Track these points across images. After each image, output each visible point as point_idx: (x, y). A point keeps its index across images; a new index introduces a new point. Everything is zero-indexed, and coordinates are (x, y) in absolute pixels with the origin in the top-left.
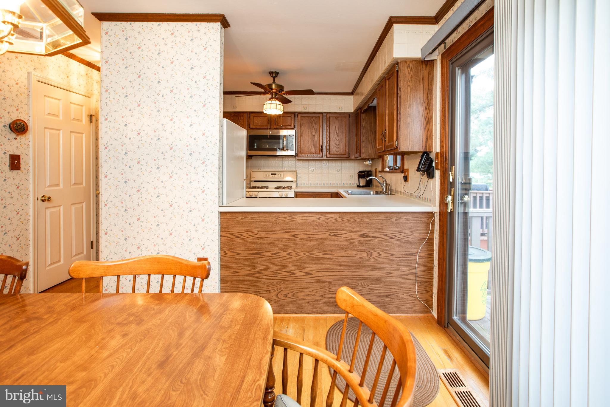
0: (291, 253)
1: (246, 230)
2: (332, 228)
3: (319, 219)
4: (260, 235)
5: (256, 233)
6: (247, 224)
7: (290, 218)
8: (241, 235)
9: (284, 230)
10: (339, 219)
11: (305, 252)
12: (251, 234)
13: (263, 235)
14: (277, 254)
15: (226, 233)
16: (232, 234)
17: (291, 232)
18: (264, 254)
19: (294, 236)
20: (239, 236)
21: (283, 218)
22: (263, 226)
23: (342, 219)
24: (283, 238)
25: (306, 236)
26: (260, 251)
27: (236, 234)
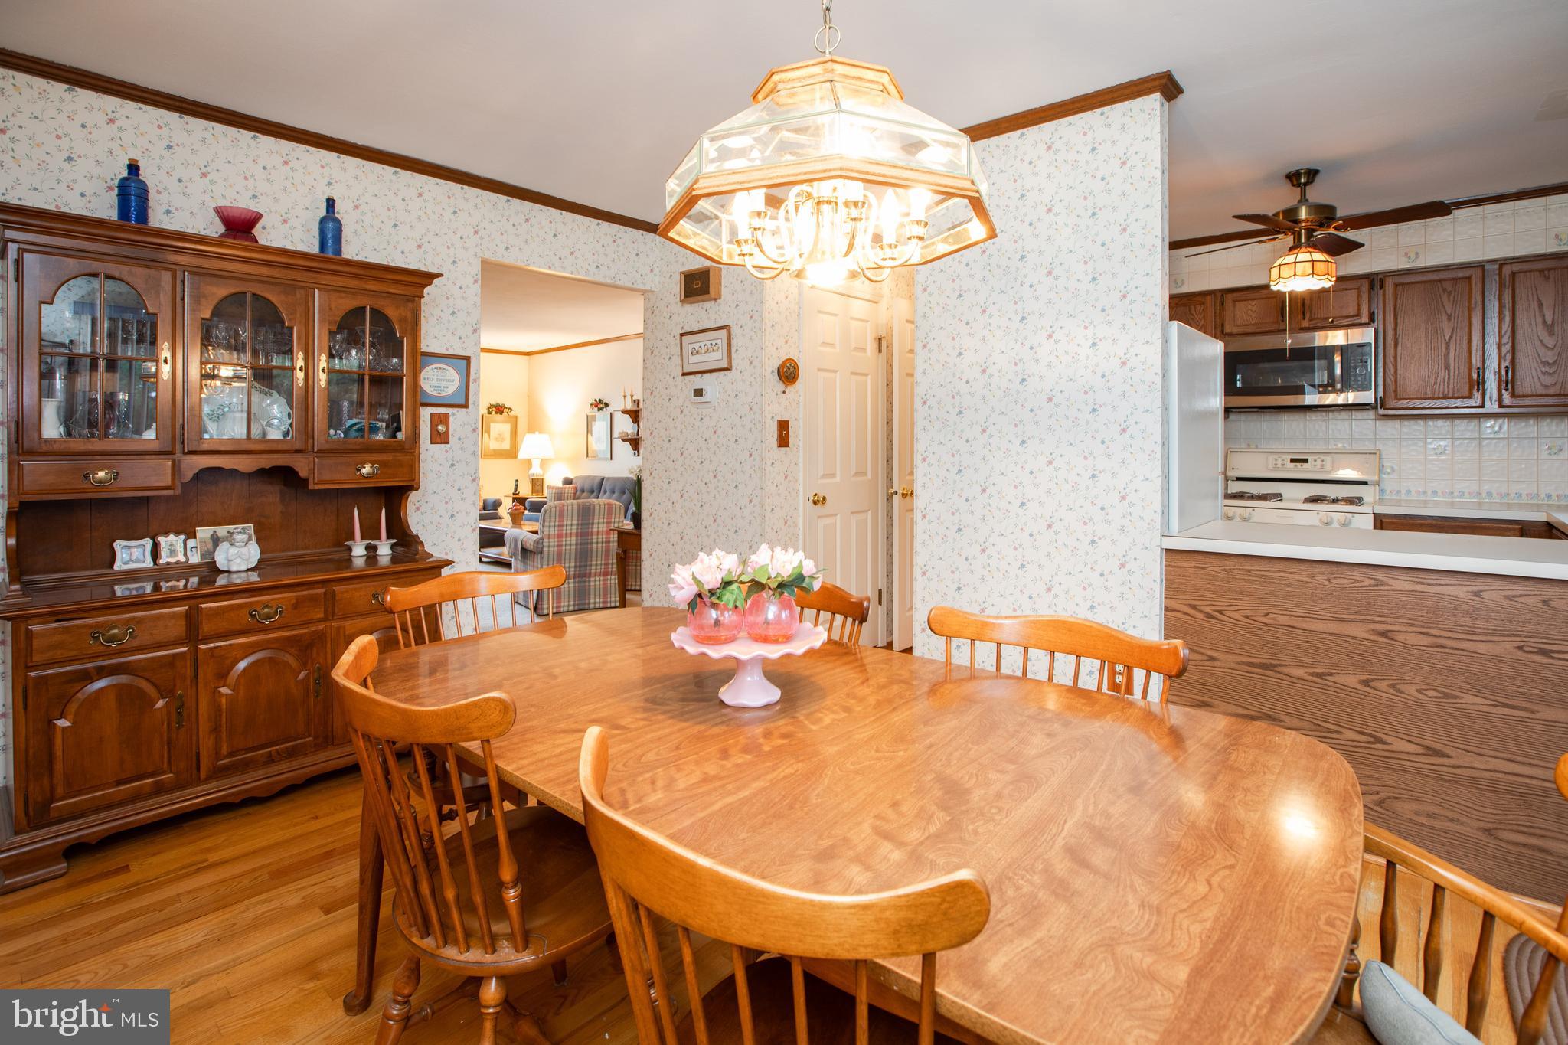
0: (1372, 680)
1: (1234, 602)
2: (1531, 628)
3: (1477, 593)
4: (1274, 619)
5: (1261, 612)
6: (1235, 585)
7: (1372, 582)
8: (1220, 612)
9: (1350, 613)
11: (1424, 687)
12: (1249, 613)
13: (1282, 619)
14: (1327, 678)
15: (1180, 601)
16: (1194, 607)
17: (1374, 622)
18: (1285, 670)
19: (1384, 634)
20: (1215, 614)
21: (1346, 581)
22: (1285, 596)
24: (1348, 636)
25: (1426, 641)
26: (1273, 662)
27: (1207, 609)
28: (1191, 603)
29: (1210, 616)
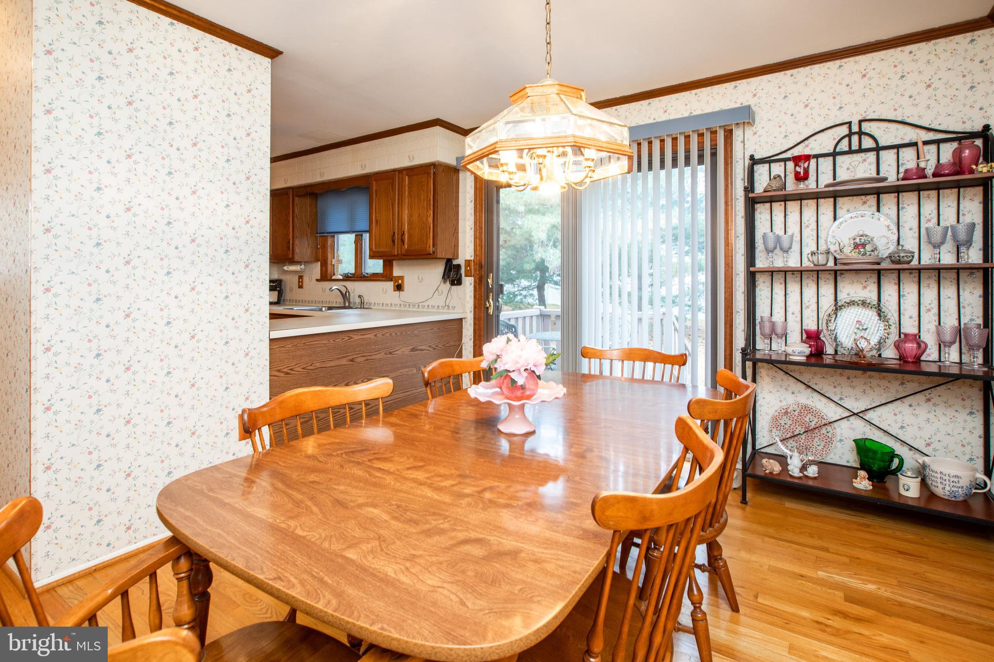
1: (298, 362)
2: (388, 345)
3: (376, 335)
4: (315, 366)
5: (309, 364)
6: (299, 353)
7: (347, 338)
8: (292, 370)
9: (341, 354)
10: (393, 334)
12: (304, 366)
13: (318, 365)
16: (280, 371)
17: (349, 356)
19: (352, 360)
20: (289, 371)
21: (338, 340)
22: (318, 353)
23: (396, 334)
24: (341, 366)
25: (364, 359)
27: (286, 370)
28: (278, 368)
29: (287, 373)
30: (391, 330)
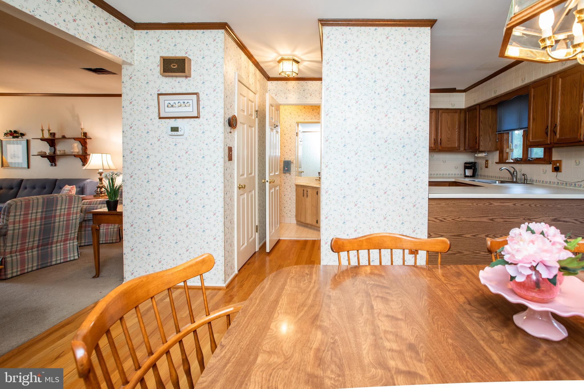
0: (489, 235)
1: (449, 215)
2: (527, 213)
3: (514, 204)
4: (461, 219)
5: (458, 217)
6: (450, 209)
7: (489, 204)
8: (444, 219)
9: (483, 214)
10: (533, 205)
11: (502, 234)
12: (454, 218)
13: (464, 219)
14: (477, 236)
15: (431, 217)
16: (436, 218)
17: (490, 216)
18: (464, 236)
19: (492, 220)
20: (443, 220)
21: (482, 204)
22: (464, 211)
23: (535, 205)
24: (482, 222)
25: (502, 220)
26: (461, 234)
27: (440, 218)
28: (436, 217)
29: (441, 221)
30: (531, 202)
